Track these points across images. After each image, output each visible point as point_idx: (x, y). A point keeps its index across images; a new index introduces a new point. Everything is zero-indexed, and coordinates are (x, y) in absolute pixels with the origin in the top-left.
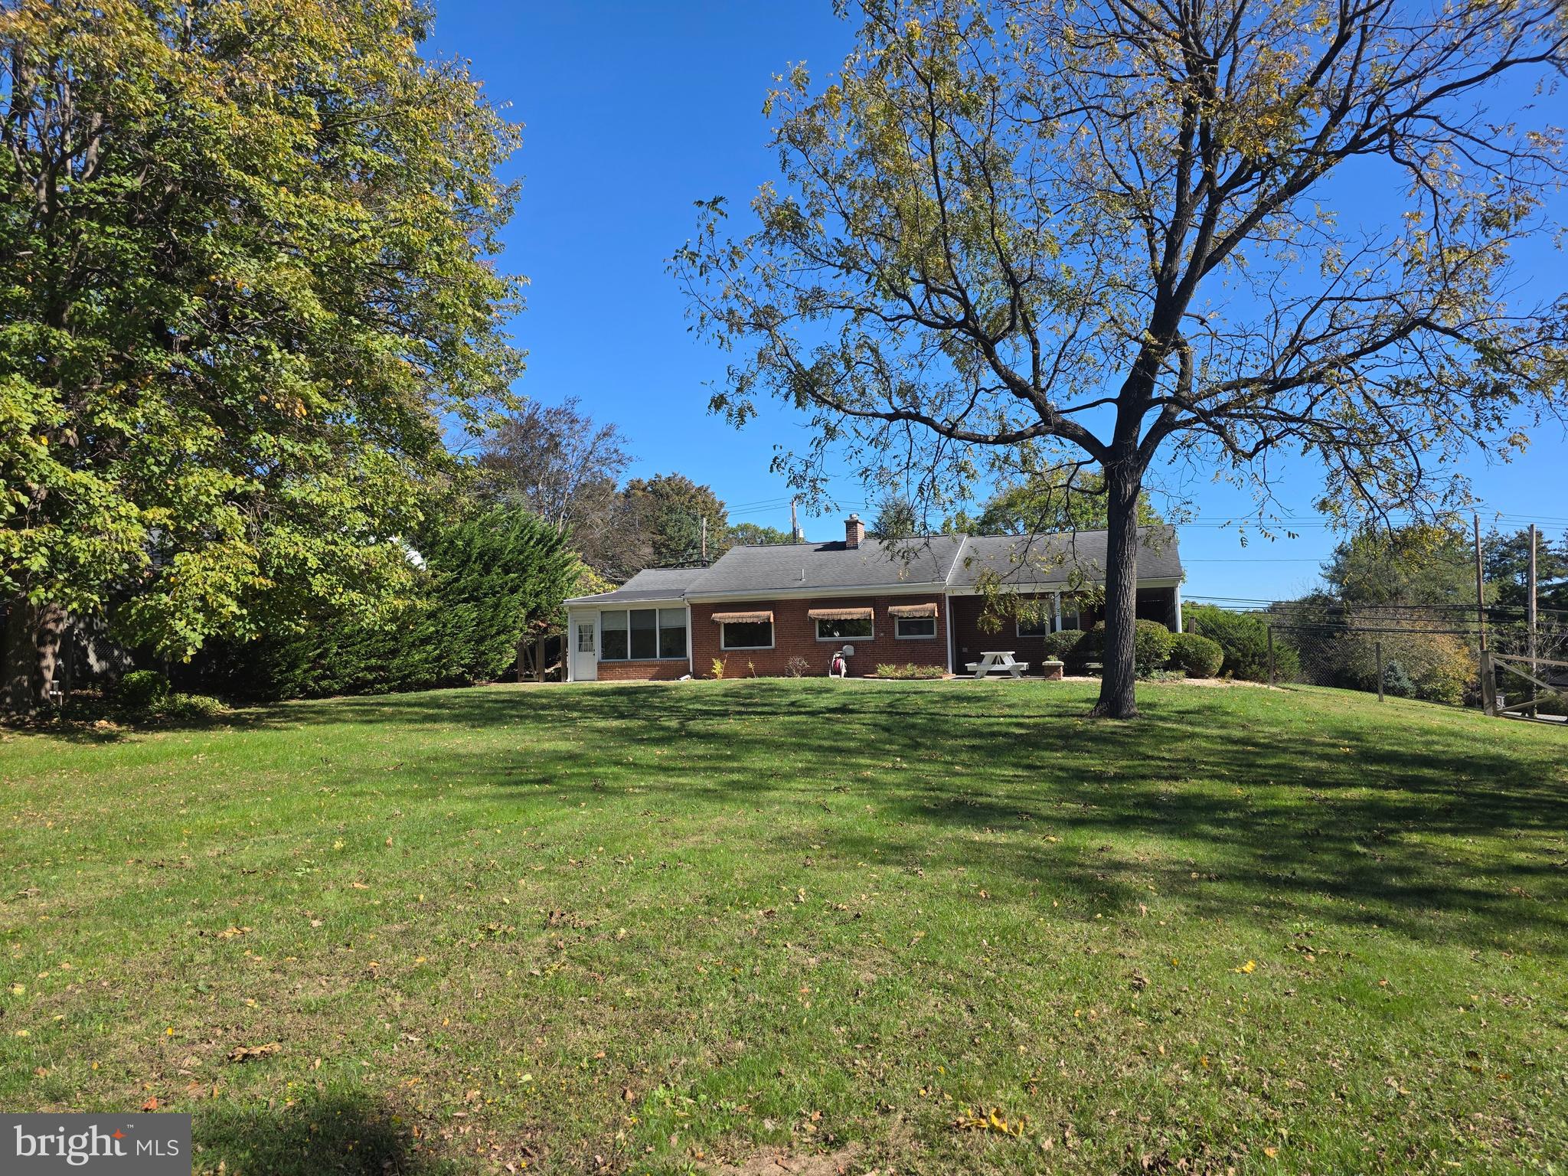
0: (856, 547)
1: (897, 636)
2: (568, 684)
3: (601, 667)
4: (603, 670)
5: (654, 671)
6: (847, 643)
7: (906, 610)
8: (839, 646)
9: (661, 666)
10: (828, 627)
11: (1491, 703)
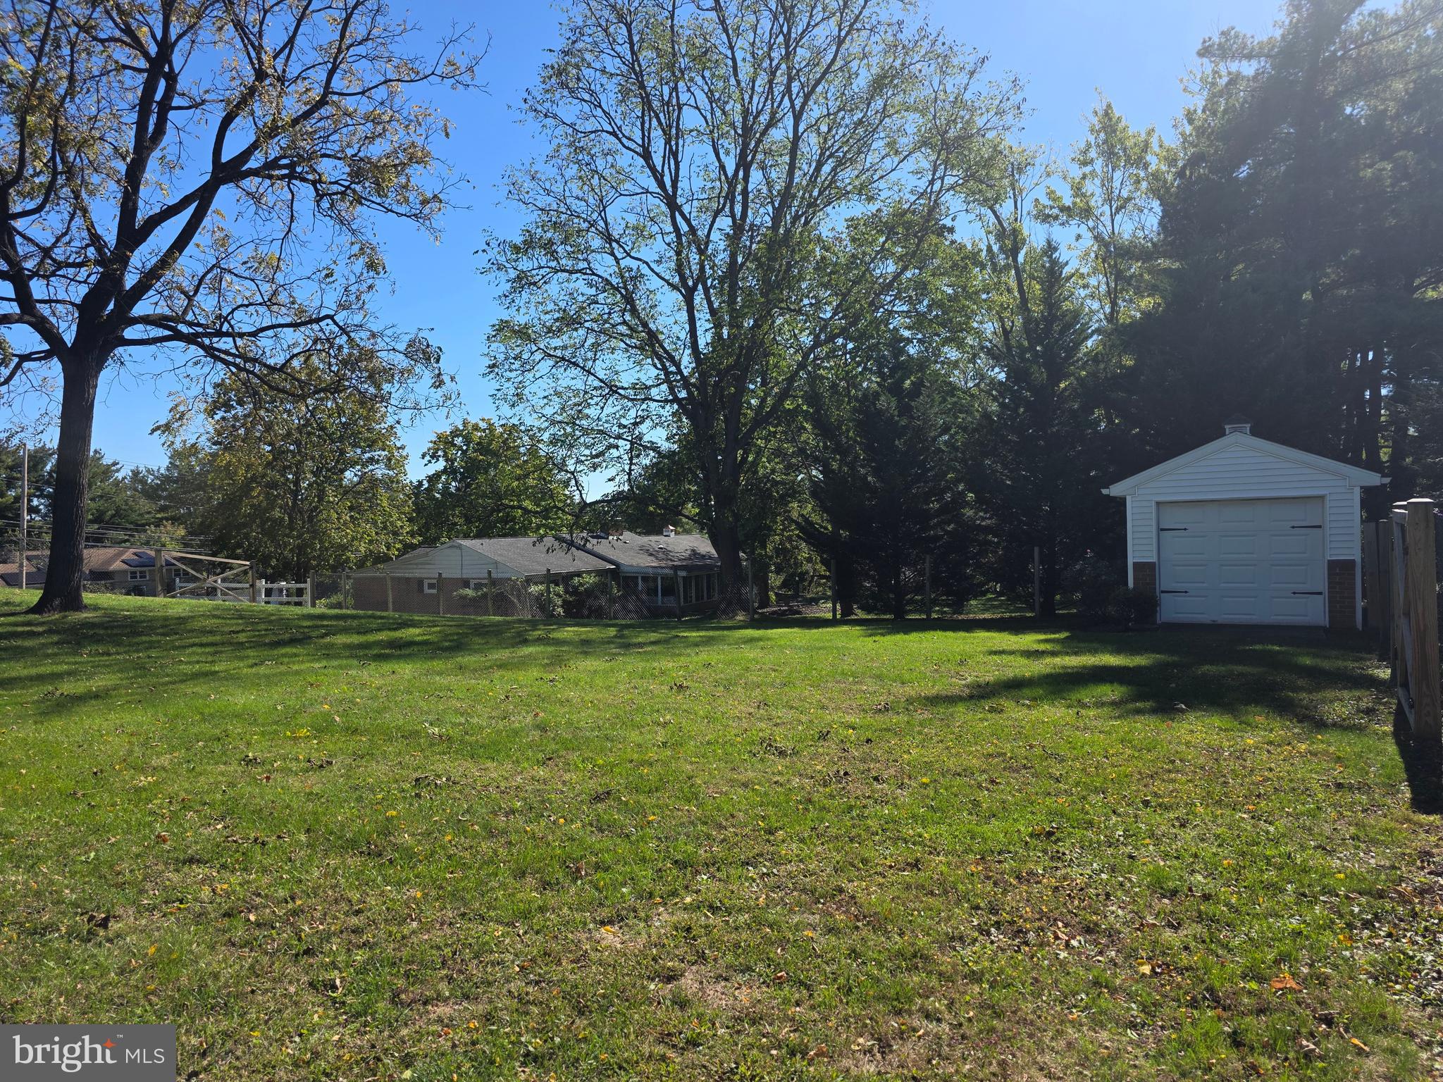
11: (163, 590)
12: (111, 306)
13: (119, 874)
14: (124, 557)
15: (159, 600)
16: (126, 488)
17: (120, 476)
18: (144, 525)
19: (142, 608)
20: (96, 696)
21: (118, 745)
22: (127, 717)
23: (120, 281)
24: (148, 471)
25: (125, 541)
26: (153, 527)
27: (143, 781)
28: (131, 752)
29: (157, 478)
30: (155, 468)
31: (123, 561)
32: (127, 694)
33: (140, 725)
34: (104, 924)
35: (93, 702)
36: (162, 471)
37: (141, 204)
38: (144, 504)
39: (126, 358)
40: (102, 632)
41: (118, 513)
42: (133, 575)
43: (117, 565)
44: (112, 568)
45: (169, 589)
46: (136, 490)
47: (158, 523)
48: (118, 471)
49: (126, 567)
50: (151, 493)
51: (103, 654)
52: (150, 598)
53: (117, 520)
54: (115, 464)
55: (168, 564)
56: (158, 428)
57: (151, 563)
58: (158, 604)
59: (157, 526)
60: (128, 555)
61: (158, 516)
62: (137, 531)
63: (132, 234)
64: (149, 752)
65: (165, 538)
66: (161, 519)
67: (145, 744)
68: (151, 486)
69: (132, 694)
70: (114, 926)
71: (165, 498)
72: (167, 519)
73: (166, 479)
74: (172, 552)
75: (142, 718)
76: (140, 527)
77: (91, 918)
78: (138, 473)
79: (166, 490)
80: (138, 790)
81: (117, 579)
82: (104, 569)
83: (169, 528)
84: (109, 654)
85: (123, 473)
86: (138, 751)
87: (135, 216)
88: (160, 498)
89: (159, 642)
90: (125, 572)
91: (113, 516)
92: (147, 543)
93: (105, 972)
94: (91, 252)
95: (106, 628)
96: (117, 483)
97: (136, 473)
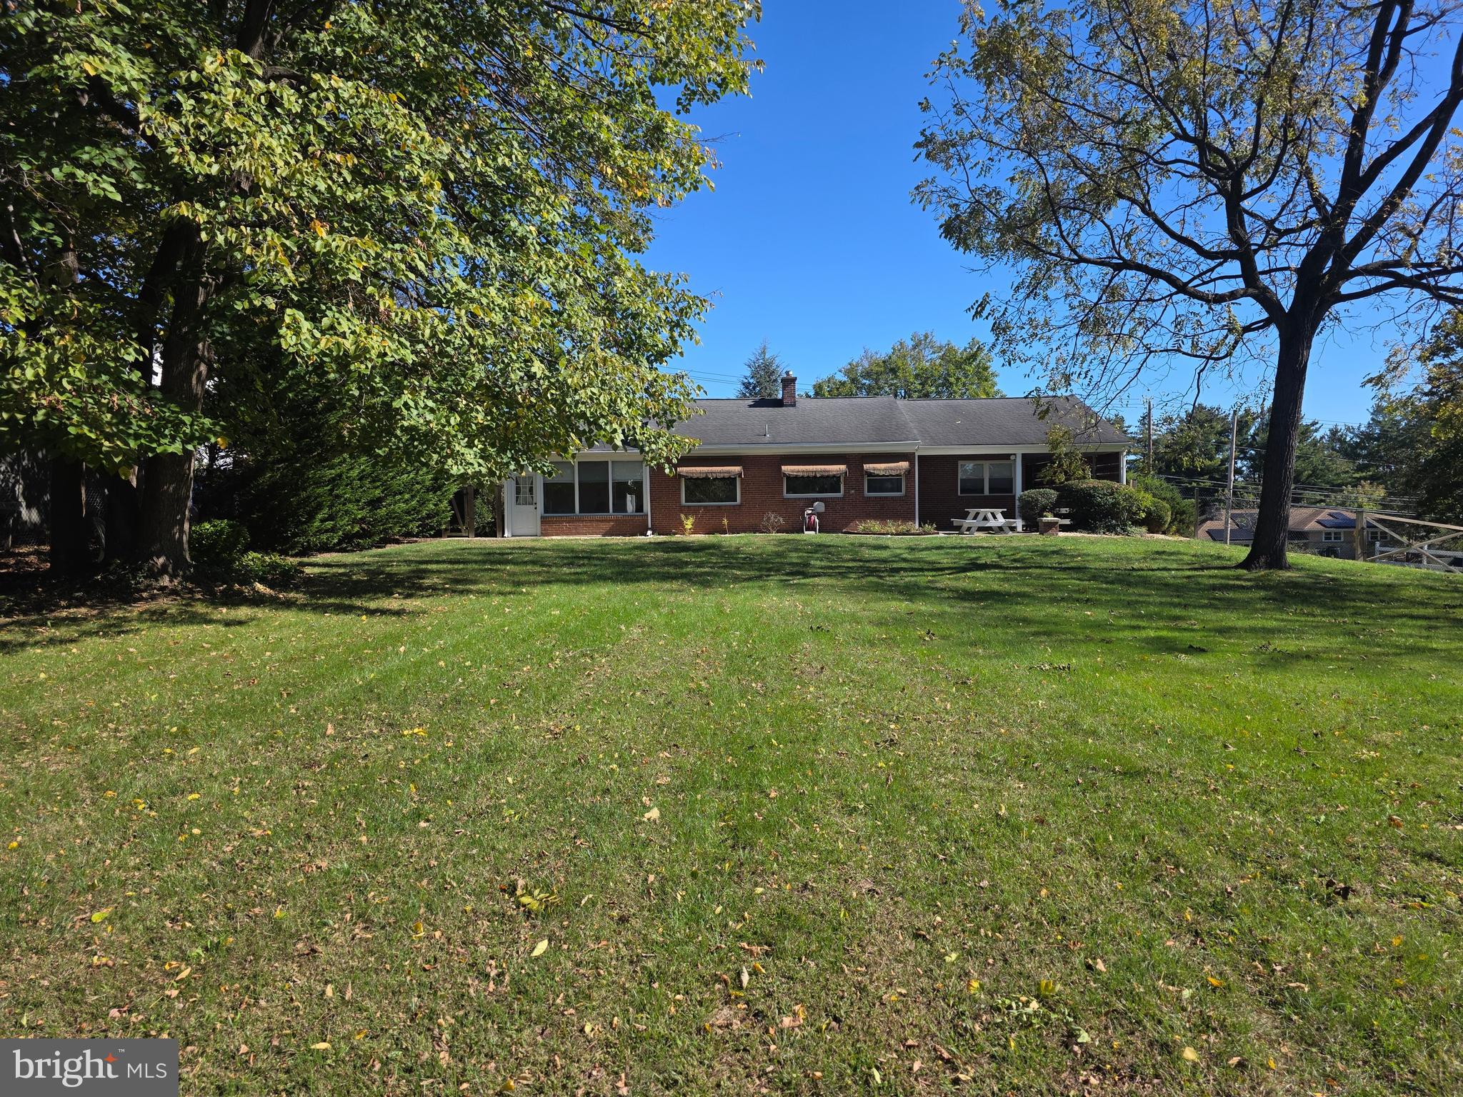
0: (793, 405)
1: (866, 494)
2: (507, 540)
3: (544, 521)
4: (547, 525)
5: (607, 526)
6: (817, 500)
7: (880, 468)
8: (810, 503)
9: (616, 521)
10: (797, 484)
11: (1363, 553)
12: (1329, 264)
13: (1353, 846)
14: (1319, 518)
15: (1359, 565)
16: (1324, 448)
17: (1318, 435)
18: (1340, 485)
19: (1343, 571)
20: (1308, 657)
21: (1334, 711)
22: (1342, 684)
23: (1341, 234)
24: (1348, 429)
25: (1322, 501)
26: (1350, 488)
27: (1366, 754)
28: (1348, 721)
29: (1357, 436)
30: (1356, 426)
31: (1318, 522)
32: (1338, 659)
33: (1354, 693)
34: (1345, 893)
35: (1305, 662)
36: (1363, 429)
37: (1366, 149)
38: (1342, 464)
39: (1342, 314)
40: (1305, 592)
41: (1314, 473)
42: (1328, 536)
43: (1312, 526)
44: (1307, 528)
45: (1368, 553)
46: (1333, 449)
47: (1356, 483)
48: (1316, 430)
49: (1320, 527)
50: (1350, 452)
51: (1308, 615)
52: (1351, 562)
53: (1313, 480)
54: (1314, 424)
55: (1370, 526)
56: (1370, 381)
57: (1350, 524)
58: (1357, 567)
59: (1354, 486)
60: (1324, 515)
61: (1357, 475)
62: (1333, 491)
63: (1354, 183)
64: (1367, 724)
65: (1362, 499)
66: (1360, 478)
67: (1363, 715)
68: (1350, 445)
69: (1343, 660)
70: (1353, 900)
71: (1364, 457)
72: (1365, 479)
73: (1367, 437)
74: (1371, 515)
75: (1354, 686)
76: (1337, 487)
77: (1330, 884)
78: (1337, 432)
79: (1365, 448)
80: (1361, 762)
81: (1312, 539)
82: (1299, 529)
83: (1367, 488)
84: (1314, 616)
85: (1322, 433)
86: (1356, 723)
87: (1360, 164)
88: (1359, 456)
89: (1364, 608)
90: (1320, 532)
91: (1310, 476)
92: (1343, 504)
93: (1348, 946)
94: (1313, 214)
95: (1309, 589)
96: (1315, 443)
97: (1334, 432)
